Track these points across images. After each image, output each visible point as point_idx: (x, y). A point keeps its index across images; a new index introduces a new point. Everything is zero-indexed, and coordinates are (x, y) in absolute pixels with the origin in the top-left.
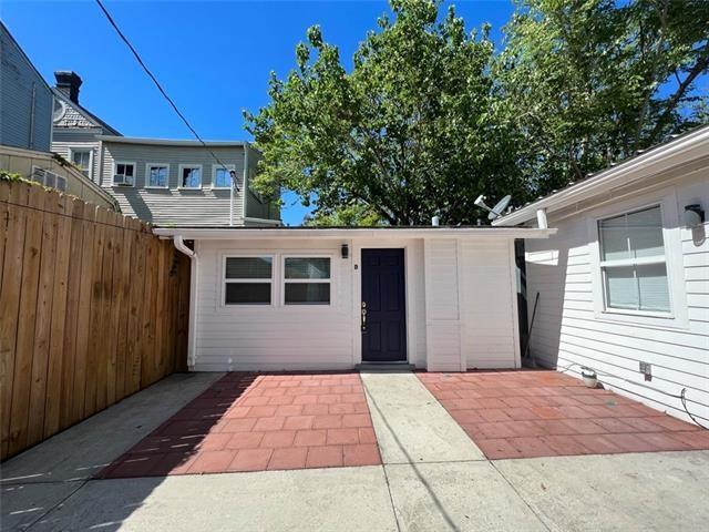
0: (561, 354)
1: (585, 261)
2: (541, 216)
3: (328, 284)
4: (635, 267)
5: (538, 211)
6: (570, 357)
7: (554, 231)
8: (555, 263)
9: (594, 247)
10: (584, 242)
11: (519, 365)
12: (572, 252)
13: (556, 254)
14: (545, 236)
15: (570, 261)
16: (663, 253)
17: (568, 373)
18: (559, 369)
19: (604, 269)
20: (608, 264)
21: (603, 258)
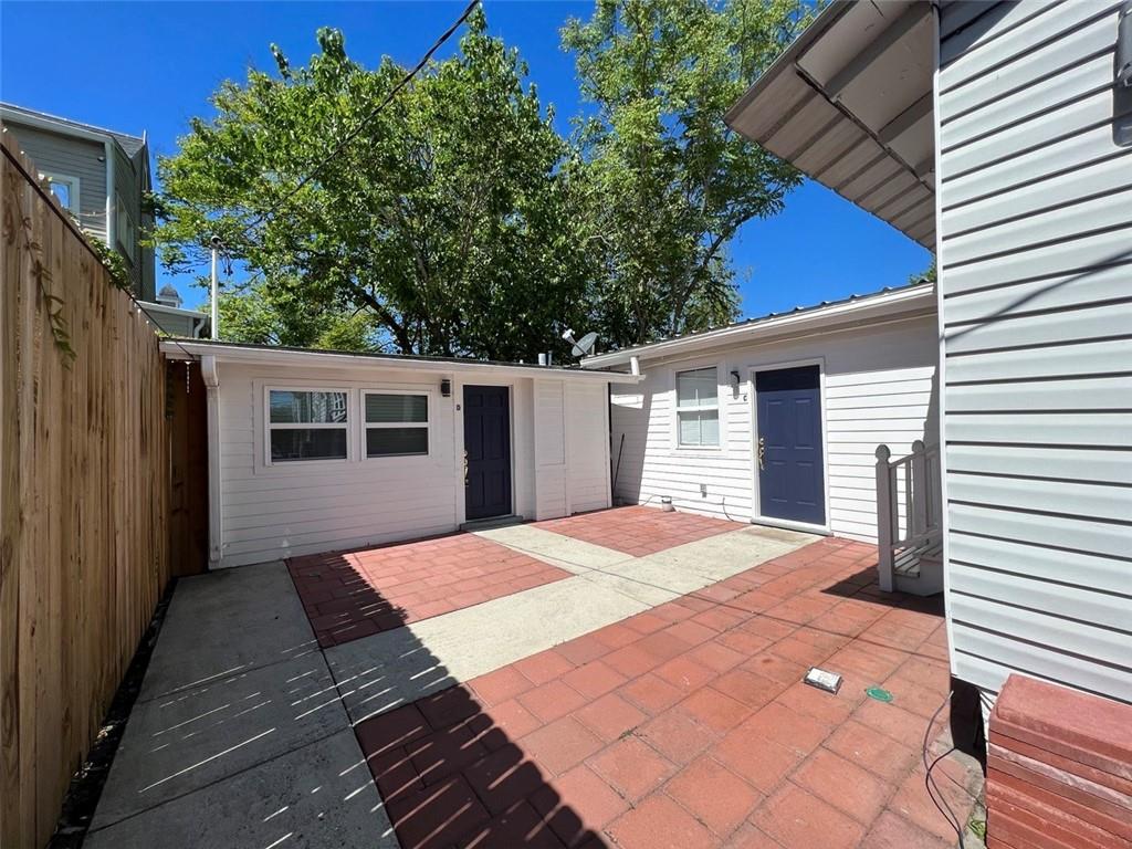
0: (642, 489)
1: (665, 404)
2: (634, 361)
3: (426, 429)
4: (700, 412)
5: (632, 356)
6: (651, 490)
7: (643, 377)
8: (640, 406)
9: (673, 394)
10: (666, 390)
11: (610, 505)
12: (655, 397)
13: (641, 398)
14: (637, 382)
15: (653, 405)
16: (717, 403)
17: (648, 505)
18: (640, 503)
19: (679, 413)
20: (682, 409)
21: (678, 405)
